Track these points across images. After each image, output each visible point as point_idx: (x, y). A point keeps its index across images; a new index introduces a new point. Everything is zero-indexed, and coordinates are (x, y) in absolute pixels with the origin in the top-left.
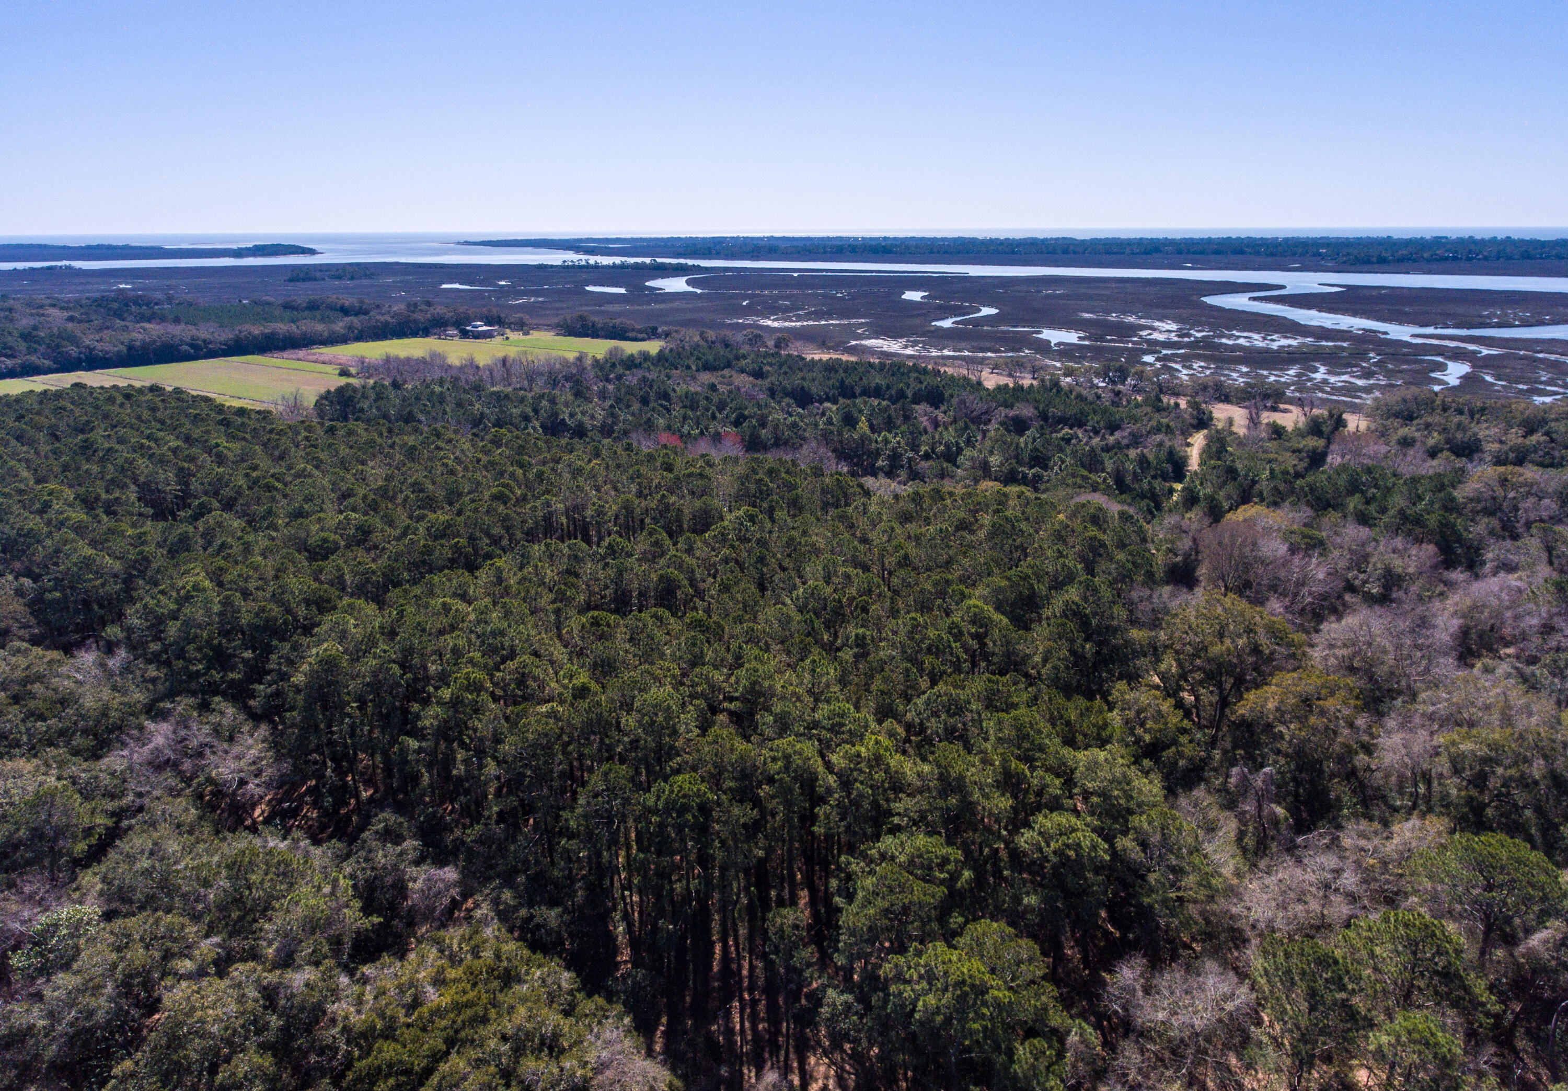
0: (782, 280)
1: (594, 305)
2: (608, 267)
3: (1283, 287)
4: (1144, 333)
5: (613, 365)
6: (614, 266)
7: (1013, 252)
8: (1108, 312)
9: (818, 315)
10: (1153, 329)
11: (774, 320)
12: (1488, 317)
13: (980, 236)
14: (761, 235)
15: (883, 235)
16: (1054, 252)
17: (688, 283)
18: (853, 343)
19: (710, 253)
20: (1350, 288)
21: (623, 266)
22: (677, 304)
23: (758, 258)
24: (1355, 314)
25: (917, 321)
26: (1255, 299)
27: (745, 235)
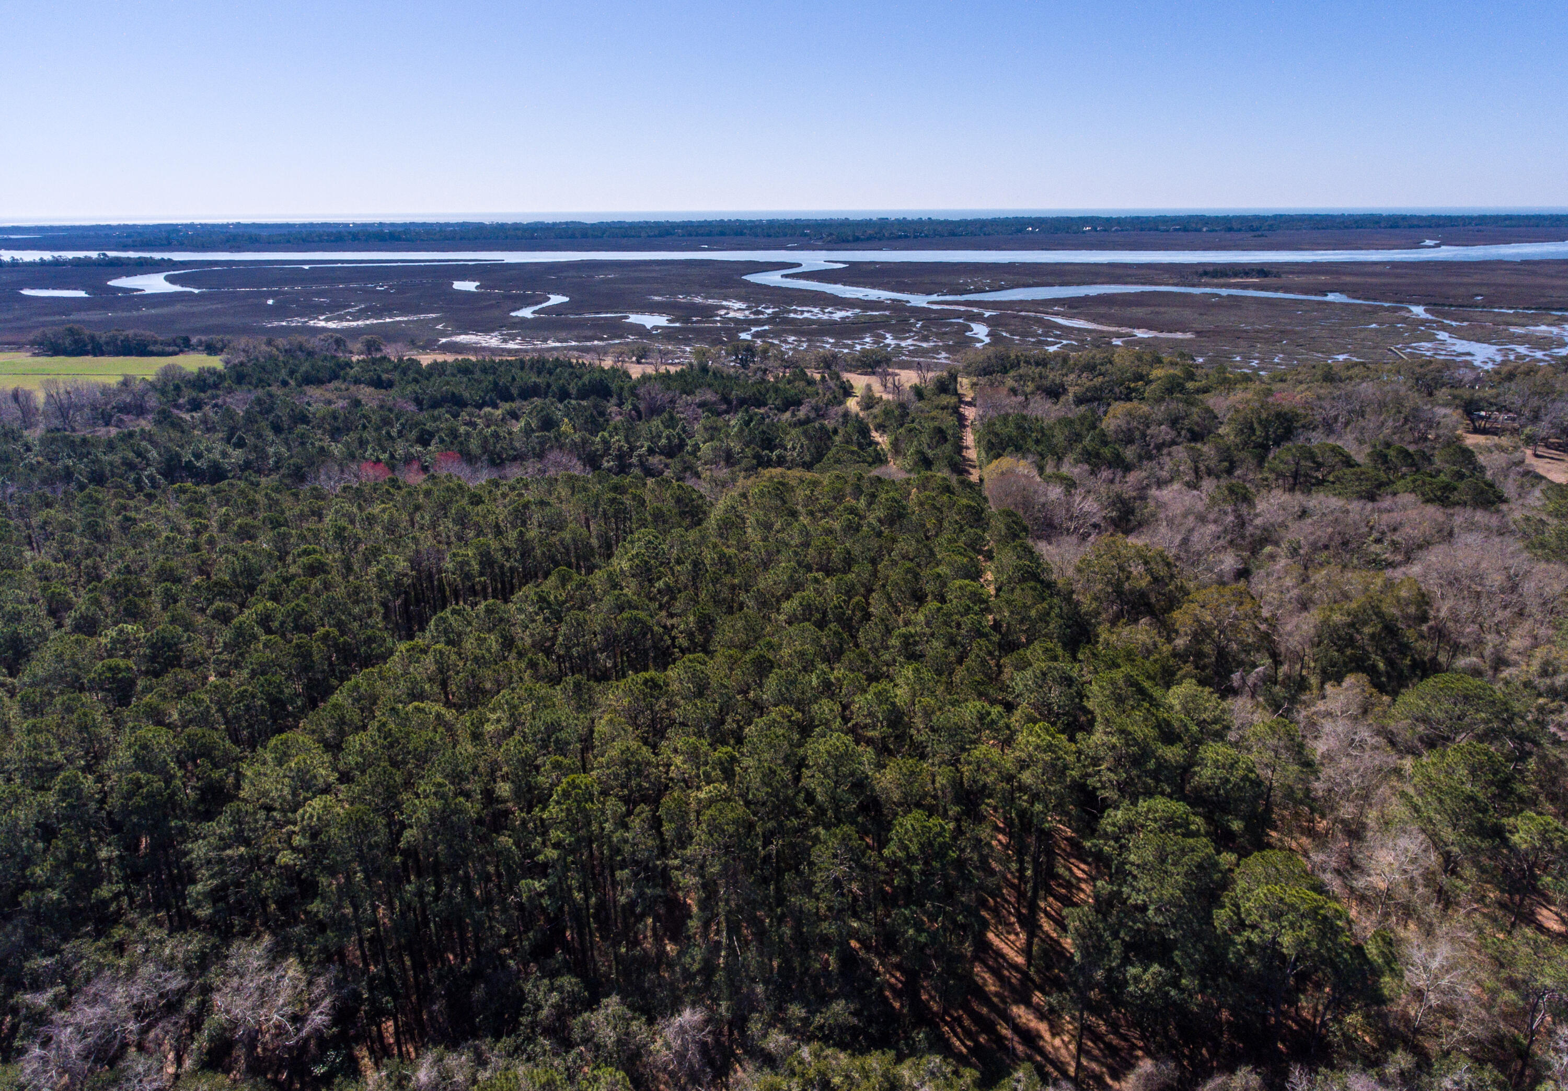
0: (292, 274)
1: (54, 314)
2: (32, 264)
3: (800, 265)
4: (722, 312)
5: (177, 388)
6: (43, 263)
7: (533, 238)
8: (674, 294)
9: (379, 313)
10: (727, 308)
11: (327, 320)
12: (966, 284)
13: (487, 221)
14: (225, 221)
15: (377, 220)
16: (573, 236)
17: (167, 279)
18: (444, 340)
19: (169, 243)
20: (853, 264)
21: (56, 263)
22: (178, 307)
23: (239, 249)
24: (873, 286)
25: (496, 313)
26: (786, 276)
27: (203, 221)
